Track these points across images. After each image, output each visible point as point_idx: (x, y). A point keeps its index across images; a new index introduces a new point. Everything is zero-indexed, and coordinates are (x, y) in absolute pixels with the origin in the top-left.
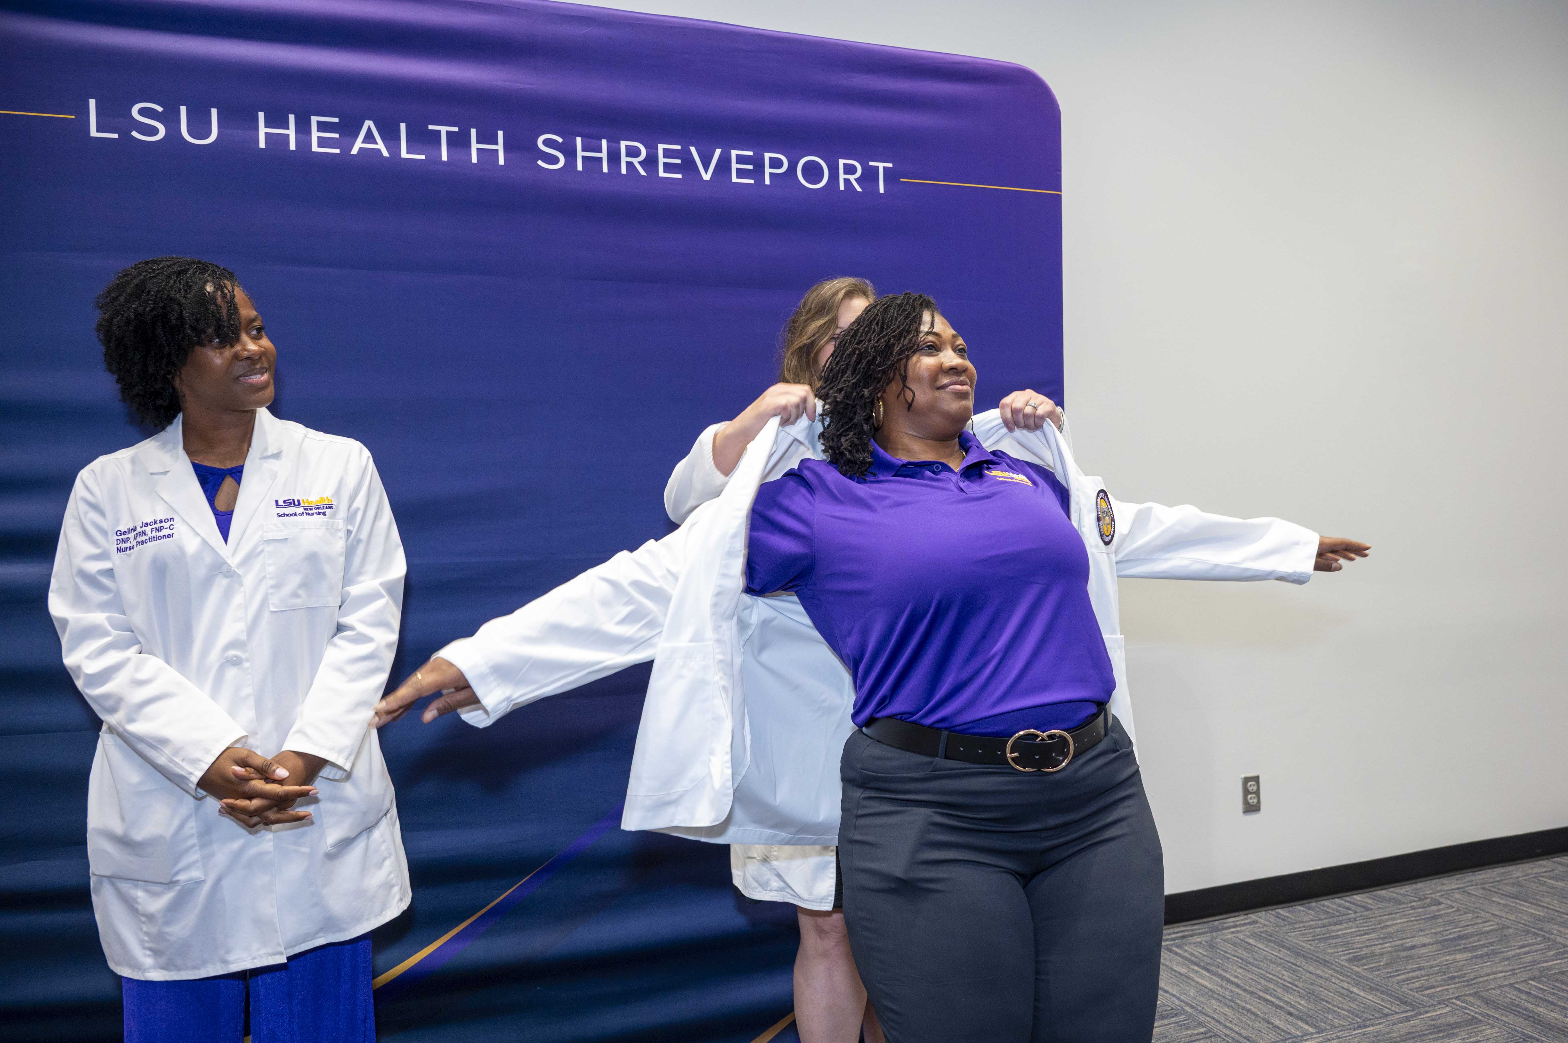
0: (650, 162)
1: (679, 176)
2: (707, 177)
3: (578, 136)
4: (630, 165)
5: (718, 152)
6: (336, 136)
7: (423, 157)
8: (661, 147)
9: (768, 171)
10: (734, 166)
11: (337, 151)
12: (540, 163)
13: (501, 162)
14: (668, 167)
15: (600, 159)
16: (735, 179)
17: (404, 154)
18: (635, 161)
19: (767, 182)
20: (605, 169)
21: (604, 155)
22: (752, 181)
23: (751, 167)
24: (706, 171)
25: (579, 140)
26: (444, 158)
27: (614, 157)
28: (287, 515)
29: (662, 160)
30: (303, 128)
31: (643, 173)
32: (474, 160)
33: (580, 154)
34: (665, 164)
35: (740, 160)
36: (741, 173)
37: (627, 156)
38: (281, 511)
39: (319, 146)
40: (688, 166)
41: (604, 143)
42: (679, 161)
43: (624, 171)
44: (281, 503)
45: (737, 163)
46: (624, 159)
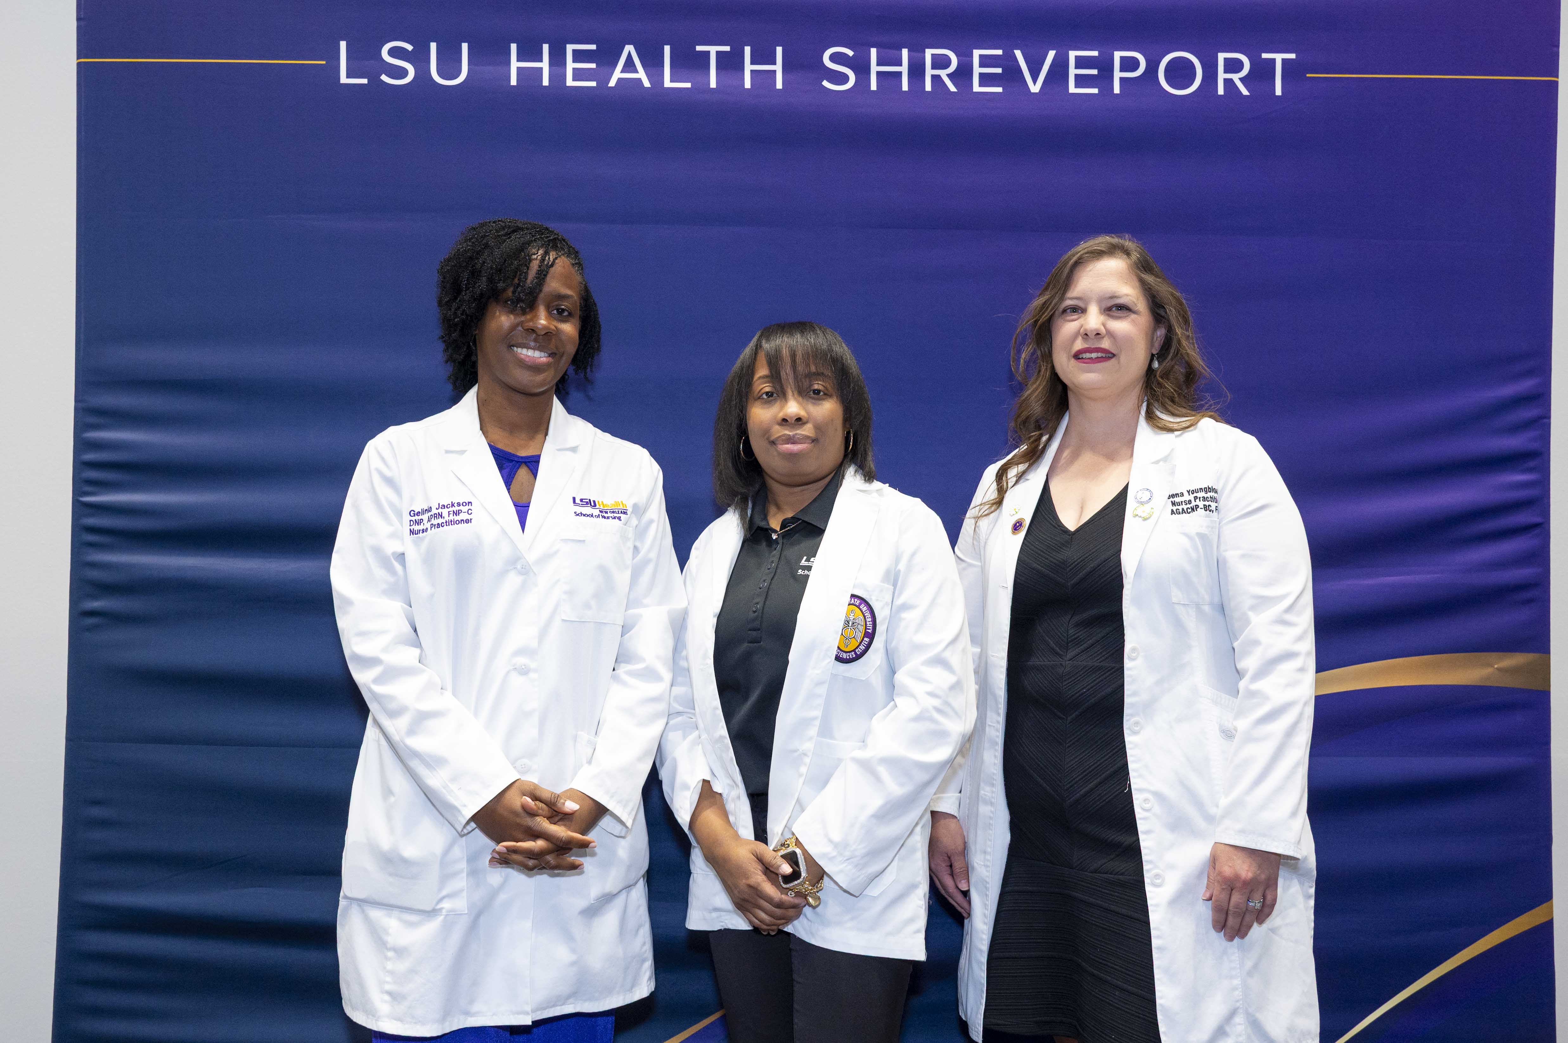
0: (963, 74)
1: (999, 90)
2: (1035, 88)
3: (873, 47)
4: (936, 79)
5: (1051, 54)
6: (593, 66)
7: (688, 85)
8: (977, 53)
9: (1118, 75)
10: (1073, 71)
11: (593, 84)
12: (825, 83)
13: (779, 85)
14: (985, 79)
15: (899, 74)
16: (1072, 89)
17: (668, 83)
18: (943, 73)
19: (1117, 90)
20: (905, 87)
21: (904, 69)
22: (1095, 91)
23: (1095, 72)
24: (1035, 81)
25: (874, 52)
26: (713, 84)
27: (916, 71)
28: (584, 515)
29: (977, 70)
30: (558, 60)
31: (952, 88)
32: (748, 84)
33: (874, 68)
34: (981, 75)
35: (1081, 63)
36: (1081, 81)
37: (932, 68)
38: (579, 510)
39: (574, 80)
40: (1012, 75)
41: (905, 52)
42: (999, 70)
43: (928, 87)
44: (578, 501)
45: (1077, 67)
46: (929, 72)
